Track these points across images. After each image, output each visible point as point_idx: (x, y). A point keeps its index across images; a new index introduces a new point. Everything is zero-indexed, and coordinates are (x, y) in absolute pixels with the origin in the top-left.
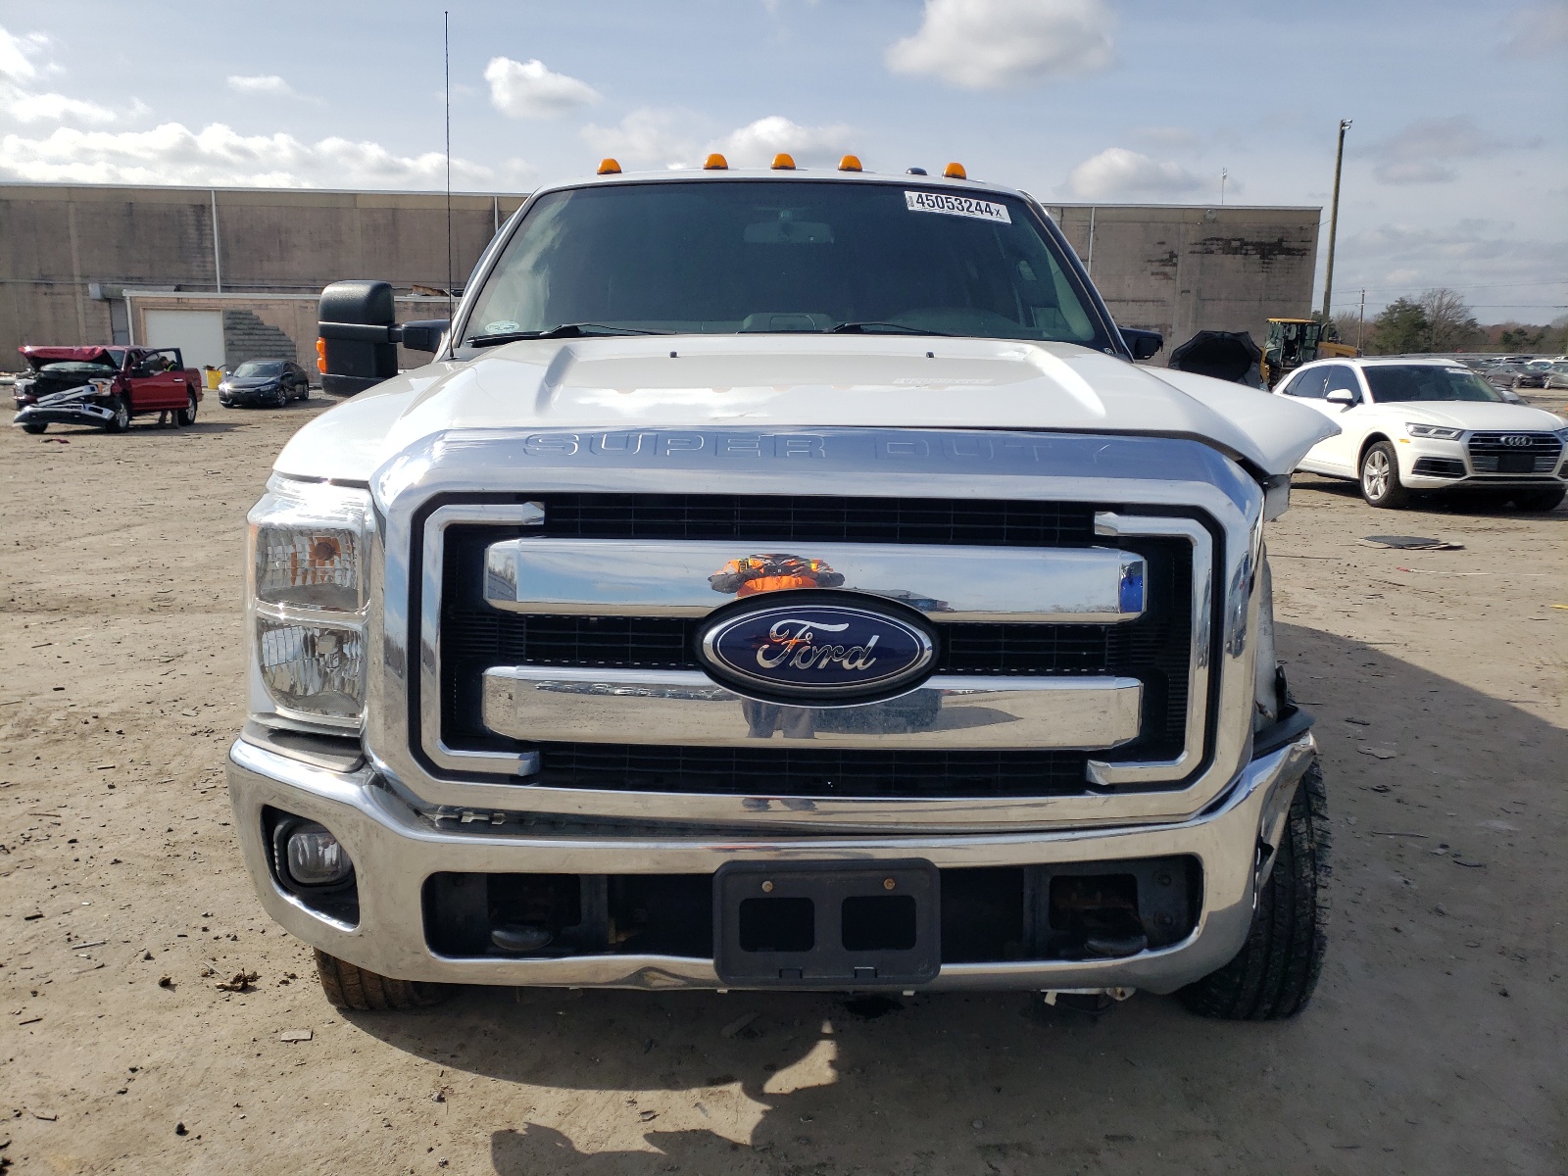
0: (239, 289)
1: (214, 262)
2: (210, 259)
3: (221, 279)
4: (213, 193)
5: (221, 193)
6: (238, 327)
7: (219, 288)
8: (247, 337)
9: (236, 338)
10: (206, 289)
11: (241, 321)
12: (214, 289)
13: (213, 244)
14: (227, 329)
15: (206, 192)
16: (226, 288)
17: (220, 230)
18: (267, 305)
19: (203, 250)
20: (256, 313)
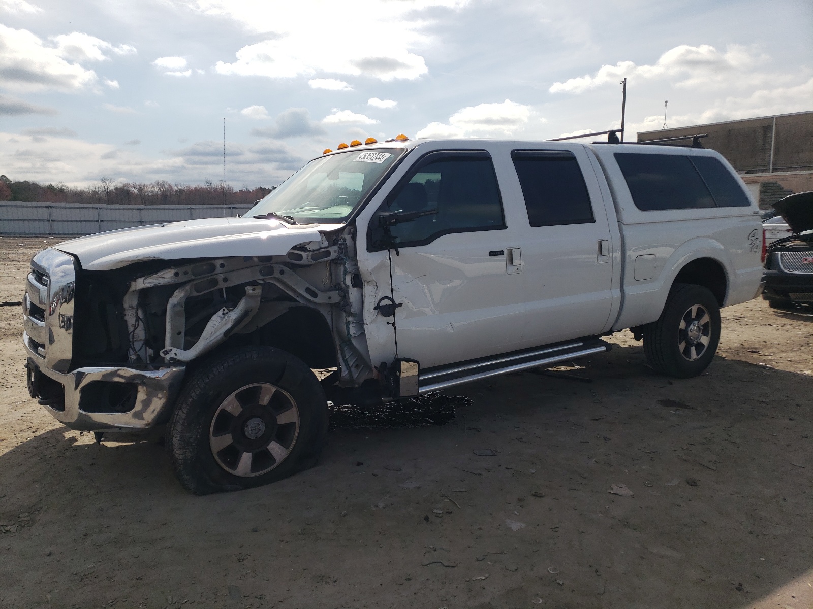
0: (782, 170)
1: (770, 156)
2: (768, 155)
3: (773, 165)
4: (775, 118)
5: (780, 118)
6: (768, 191)
7: (771, 170)
8: (772, 197)
9: (766, 197)
10: (763, 171)
11: (769, 188)
12: (768, 171)
13: (771, 147)
14: (761, 192)
15: (770, 119)
16: (775, 170)
17: (776, 138)
18: (787, 178)
19: (765, 150)
20: (779, 183)
